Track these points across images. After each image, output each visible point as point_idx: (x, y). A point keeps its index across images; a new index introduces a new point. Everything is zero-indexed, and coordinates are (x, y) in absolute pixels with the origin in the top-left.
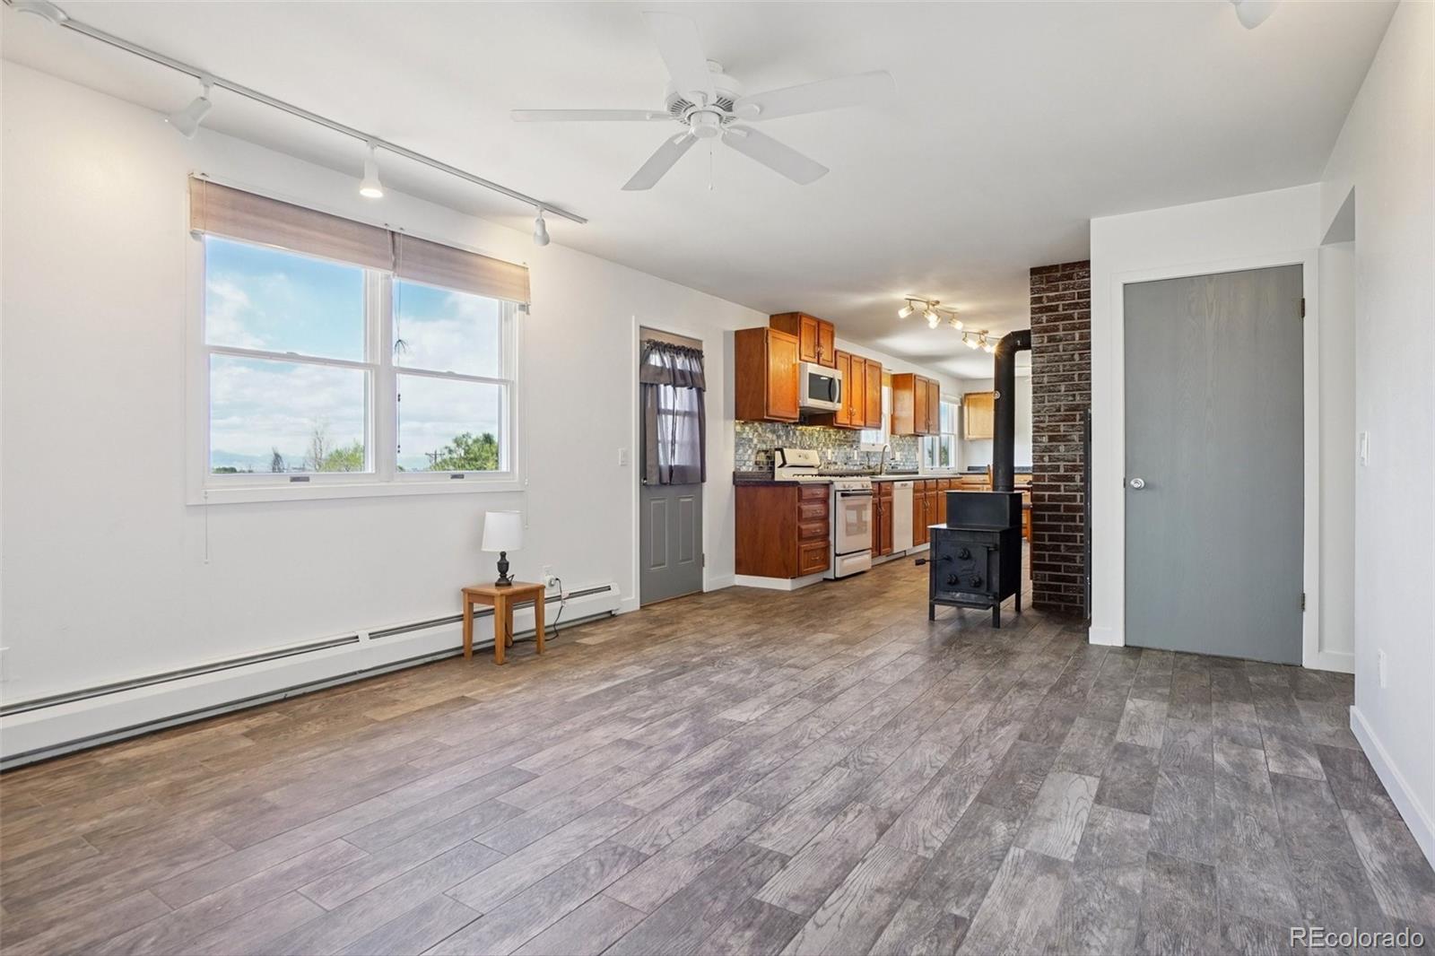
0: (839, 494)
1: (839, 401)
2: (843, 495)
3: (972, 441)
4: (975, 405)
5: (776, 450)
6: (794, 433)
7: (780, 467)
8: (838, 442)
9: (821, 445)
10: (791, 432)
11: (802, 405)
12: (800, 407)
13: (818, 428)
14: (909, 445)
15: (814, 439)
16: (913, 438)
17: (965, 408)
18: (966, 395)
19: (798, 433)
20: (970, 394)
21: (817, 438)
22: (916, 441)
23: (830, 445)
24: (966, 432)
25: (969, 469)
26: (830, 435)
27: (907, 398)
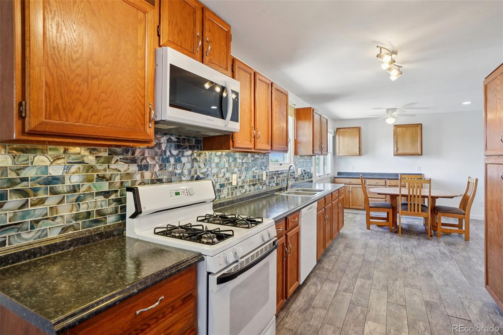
0: (213, 279)
1: (235, 118)
2: (222, 280)
3: (340, 157)
4: (343, 135)
5: (129, 189)
6: (178, 160)
7: (133, 216)
8: (245, 165)
9: (223, 170)
10: (172, 160)
11: (158, 119)
12: (156, 123)
13: (219, 153)
14: (307, 162)
15: (213, 165)
16: (309, 157)
17: (337, 137)
18: (338, 129)
19: (184, 160)
20: (340, 128)
21: (217, 164)
22: (311, 159)
23: (236, 170)
24: (337, 151)
25: (339, 173)
26: (235, 159)
27: (306, 129)
